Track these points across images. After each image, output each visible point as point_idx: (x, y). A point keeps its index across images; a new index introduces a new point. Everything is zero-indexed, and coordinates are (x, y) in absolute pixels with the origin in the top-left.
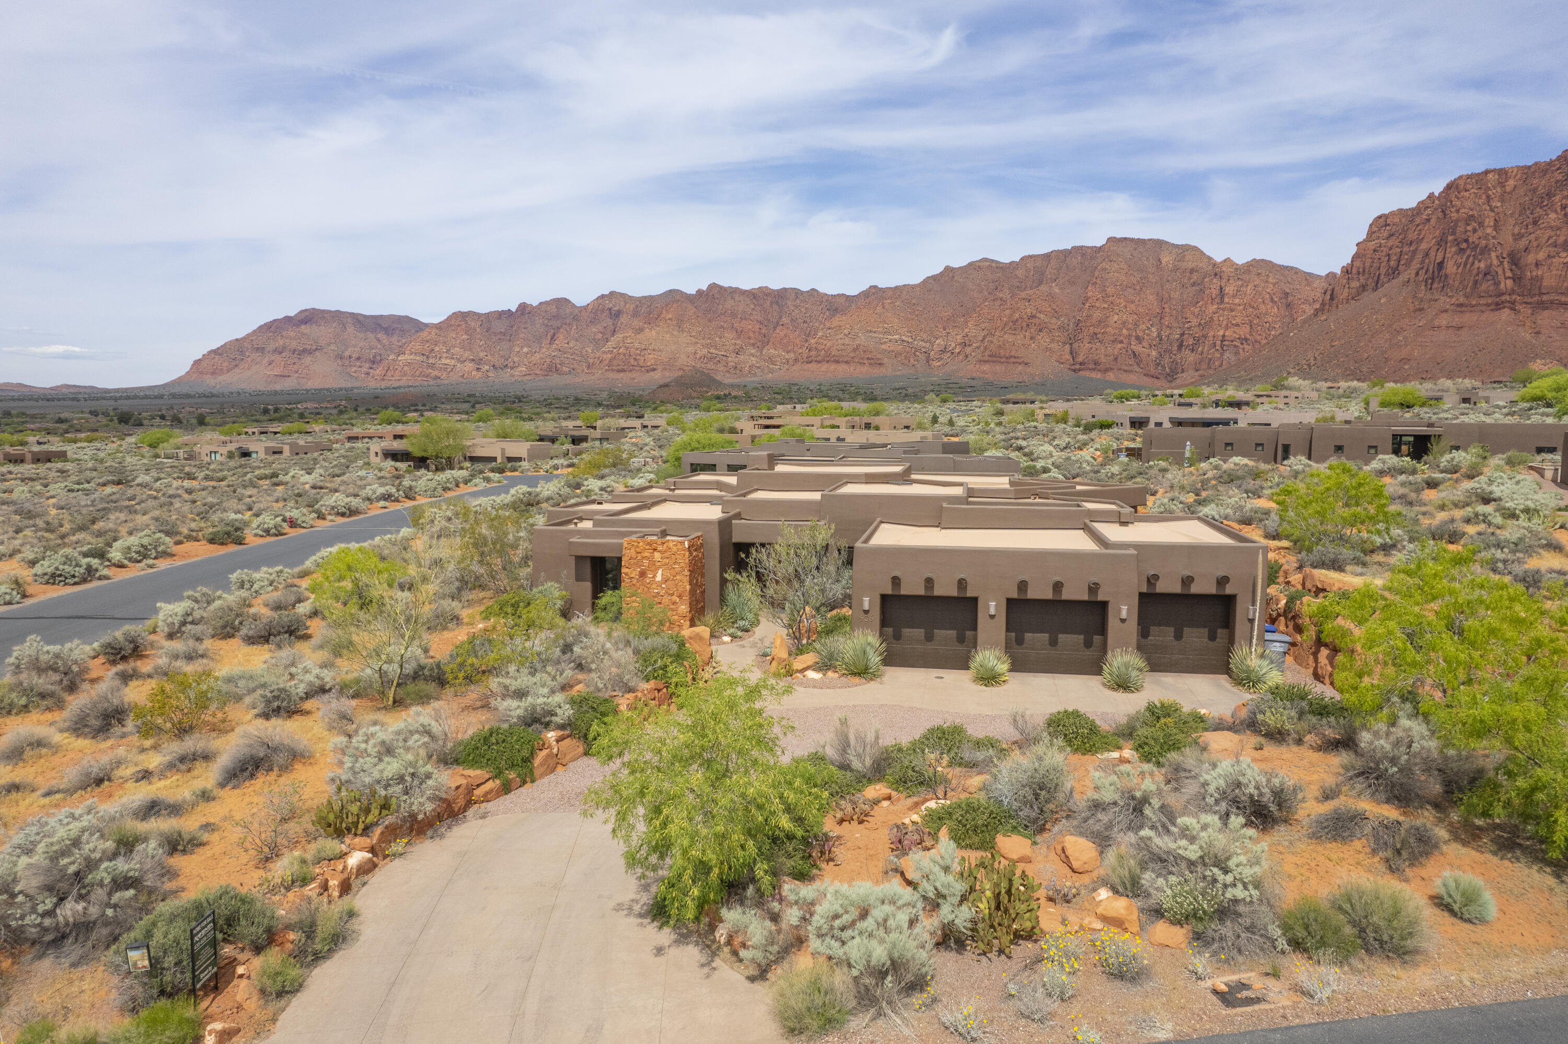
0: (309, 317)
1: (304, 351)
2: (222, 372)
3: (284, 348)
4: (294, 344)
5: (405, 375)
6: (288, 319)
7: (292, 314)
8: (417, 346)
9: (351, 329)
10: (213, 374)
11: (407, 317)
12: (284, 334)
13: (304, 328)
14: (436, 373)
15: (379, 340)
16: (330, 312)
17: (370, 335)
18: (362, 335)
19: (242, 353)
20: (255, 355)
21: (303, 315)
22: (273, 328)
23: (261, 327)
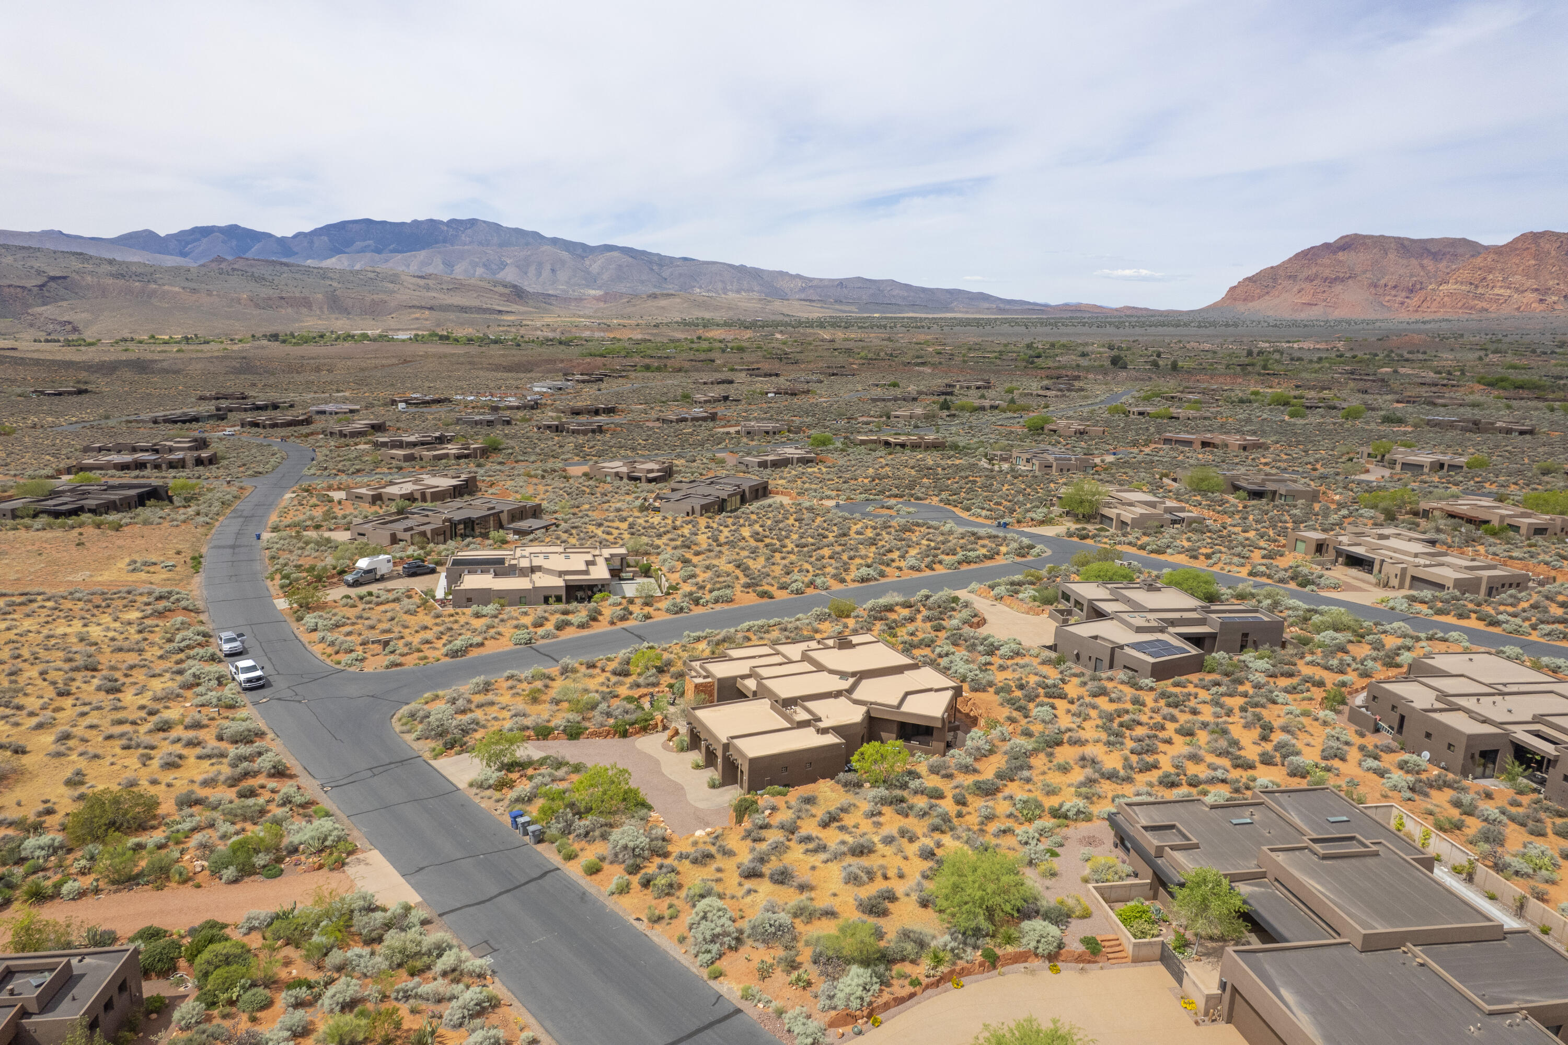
0: (1349, 244)
1: (1336, 279)
2: (1253, 299)
3: (1316, 276)
4: (1327, 272)
5: (1444, 306)
6: (1326, 246)
7: (1331, 241)
8: (1465, 274)
9: (1392, 256)
10: (1244, 300)
11: (1464, 240)
12: (1319, 261)
13: (1341, 256)
14: (1485, 305)
15: (1422, 267)
16: (1371, 237)
17: (1414, 262)
18: (1405, 262)
19: (1275, 280)
20: (1285, 283)
21: (1343, 241)
22: (1309, 256)
23: (1297, 255)
